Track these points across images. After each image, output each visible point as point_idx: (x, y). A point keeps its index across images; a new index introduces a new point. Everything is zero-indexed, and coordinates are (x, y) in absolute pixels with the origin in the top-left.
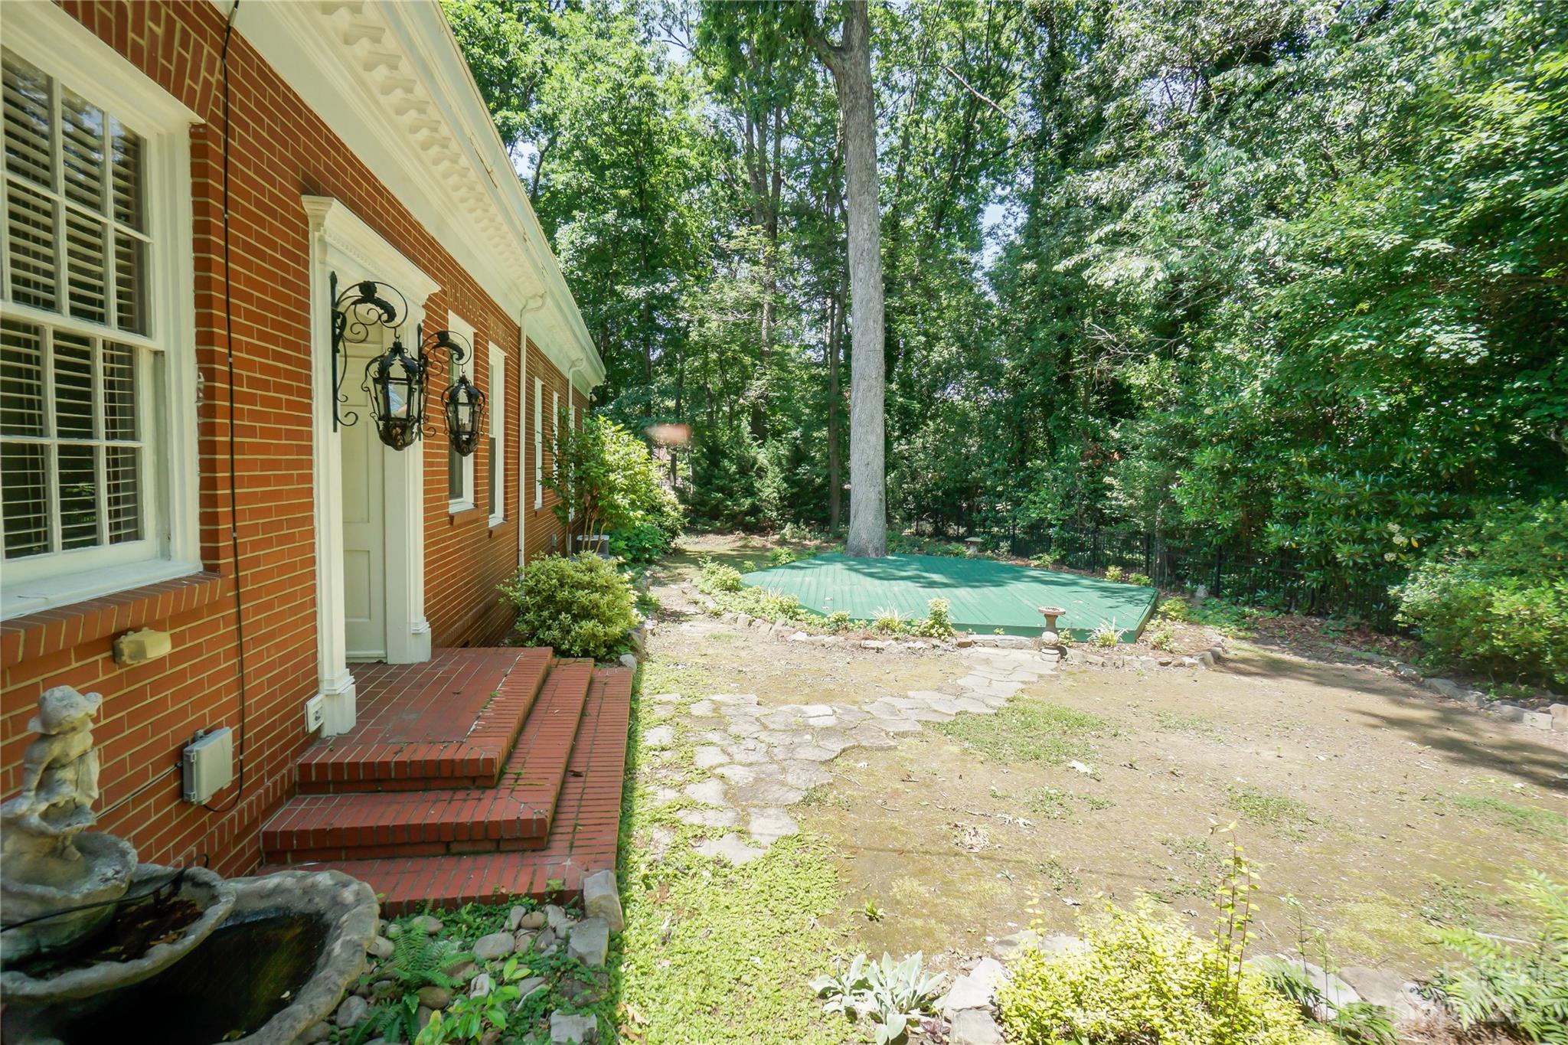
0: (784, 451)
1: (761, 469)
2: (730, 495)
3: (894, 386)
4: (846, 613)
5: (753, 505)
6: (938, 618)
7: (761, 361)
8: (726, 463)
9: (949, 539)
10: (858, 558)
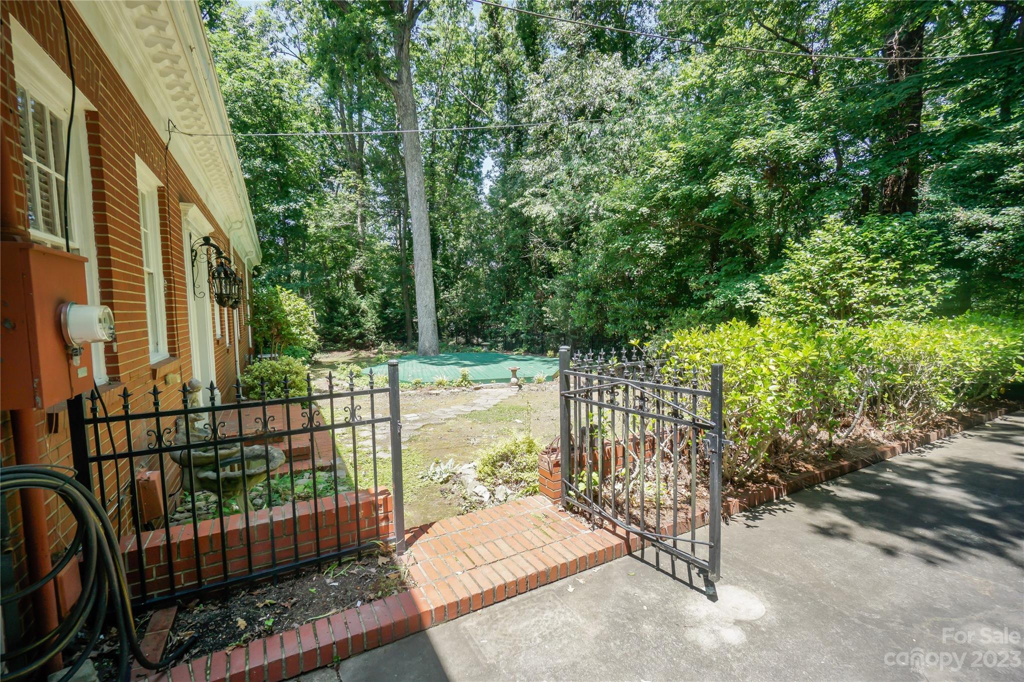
0: (377, 301)
1: (363, 312)
2: (346, 328)
3: (438, 262)
4: (420, 379)
5: (360, 333)
6: (465, 377)
7: (359, 248)
8: (342, 309)
9: (473, 345)
10: (424, 356)
